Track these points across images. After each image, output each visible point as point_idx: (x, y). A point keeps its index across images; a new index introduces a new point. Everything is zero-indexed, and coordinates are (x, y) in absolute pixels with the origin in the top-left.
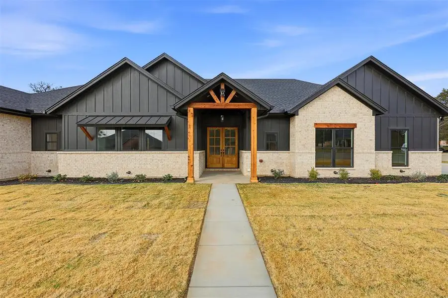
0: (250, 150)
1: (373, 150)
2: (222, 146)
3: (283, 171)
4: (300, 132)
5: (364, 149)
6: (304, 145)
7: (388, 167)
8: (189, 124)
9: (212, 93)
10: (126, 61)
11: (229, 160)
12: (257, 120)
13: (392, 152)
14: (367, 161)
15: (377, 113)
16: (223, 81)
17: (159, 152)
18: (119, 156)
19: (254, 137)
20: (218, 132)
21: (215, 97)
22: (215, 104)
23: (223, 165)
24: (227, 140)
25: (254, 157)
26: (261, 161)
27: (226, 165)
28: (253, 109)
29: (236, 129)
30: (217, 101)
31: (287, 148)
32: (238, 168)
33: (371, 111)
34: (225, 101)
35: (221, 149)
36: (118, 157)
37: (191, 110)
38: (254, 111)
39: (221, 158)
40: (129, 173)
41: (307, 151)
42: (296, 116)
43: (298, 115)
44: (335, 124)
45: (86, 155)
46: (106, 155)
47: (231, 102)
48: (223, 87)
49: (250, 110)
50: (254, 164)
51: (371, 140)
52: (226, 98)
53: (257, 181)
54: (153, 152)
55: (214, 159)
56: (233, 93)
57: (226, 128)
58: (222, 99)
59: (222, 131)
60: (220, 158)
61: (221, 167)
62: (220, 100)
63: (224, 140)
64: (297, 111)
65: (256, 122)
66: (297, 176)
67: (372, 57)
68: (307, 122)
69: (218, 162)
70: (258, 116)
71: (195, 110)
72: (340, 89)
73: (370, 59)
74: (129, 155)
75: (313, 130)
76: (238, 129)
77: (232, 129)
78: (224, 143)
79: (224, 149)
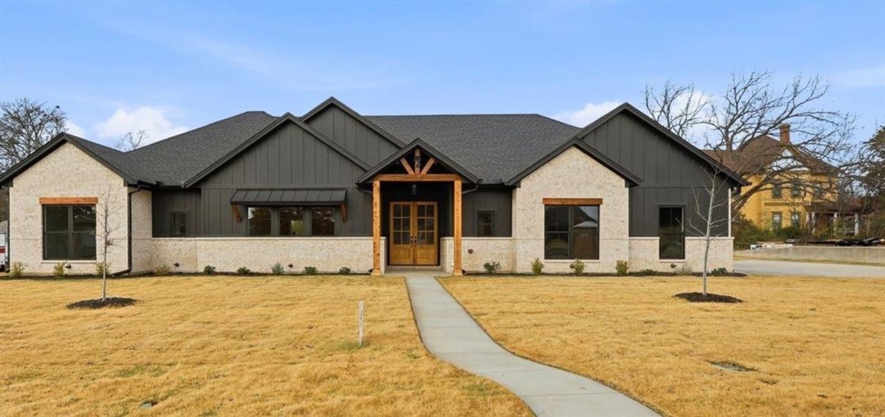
0: (453, 235)
1: (626, 236)
2: (413, 231)
3: (499, 264)
4: (523, 210)
5: (613, 234)
6: (528, 229)
7: (653, 260)
8: (374, 201)
9: (404, 163)
10: (289, 117)
11: (424, 253)
12: (463, 196)
13: (658, 238)
14: (618, 250)
15: (631, 184)
16: (418, 147)
17: (330, 238)
18: (277, 243)
19: (457, 218)
20: (407, 208)
21: (408, 168)
22: (408, 176)
23: (415, 260)
24: (421, 222)
25: (458, 244)
26: (470, 251)
27: (419, 261)
28: (456, 182)
29: (435, 204)
30: (411, 172)
31: (508, 232)
32: (439, 264)
33: (623, 181)
34: (421, 171)
35: (411, 235)
36: (276, 245)
37: (377, 184)
38: (458, 184)
39: (411, 249)
40: (291, 266)
41: (533, 237)
42: (518, 189)
43: (520, 187)
44: (572, 199)
45: (233, 242)
46: (260, 242)
47: (428, 173)
48: (418, 154)
49: (452, 183)
50: (457, 253)
51: (623, 221)
52: (421, 169)
53: (461, 274)
54: (322, 238)
55: (401, 251)
56: (431, 162)
57: (419, 203)
58: (417, 170)
59: (413, 207)
60: (409, 250)
61: (412, 263)
62: (414, 169)
63: (416, 222)
64: (519, 181)
65: (460, 199)
66: (519, 271)
67: (627, 104)
68: (532, 197)
69: (407, 256)
70: (463, 190)
71: (382, 183)
72: (579, 151)
73: (625, 107)
74: (291, 242)
75: (541, 207)
76: (438, 205)
77: (429, 203)
78: (416, 226)
79: (416, 235)
